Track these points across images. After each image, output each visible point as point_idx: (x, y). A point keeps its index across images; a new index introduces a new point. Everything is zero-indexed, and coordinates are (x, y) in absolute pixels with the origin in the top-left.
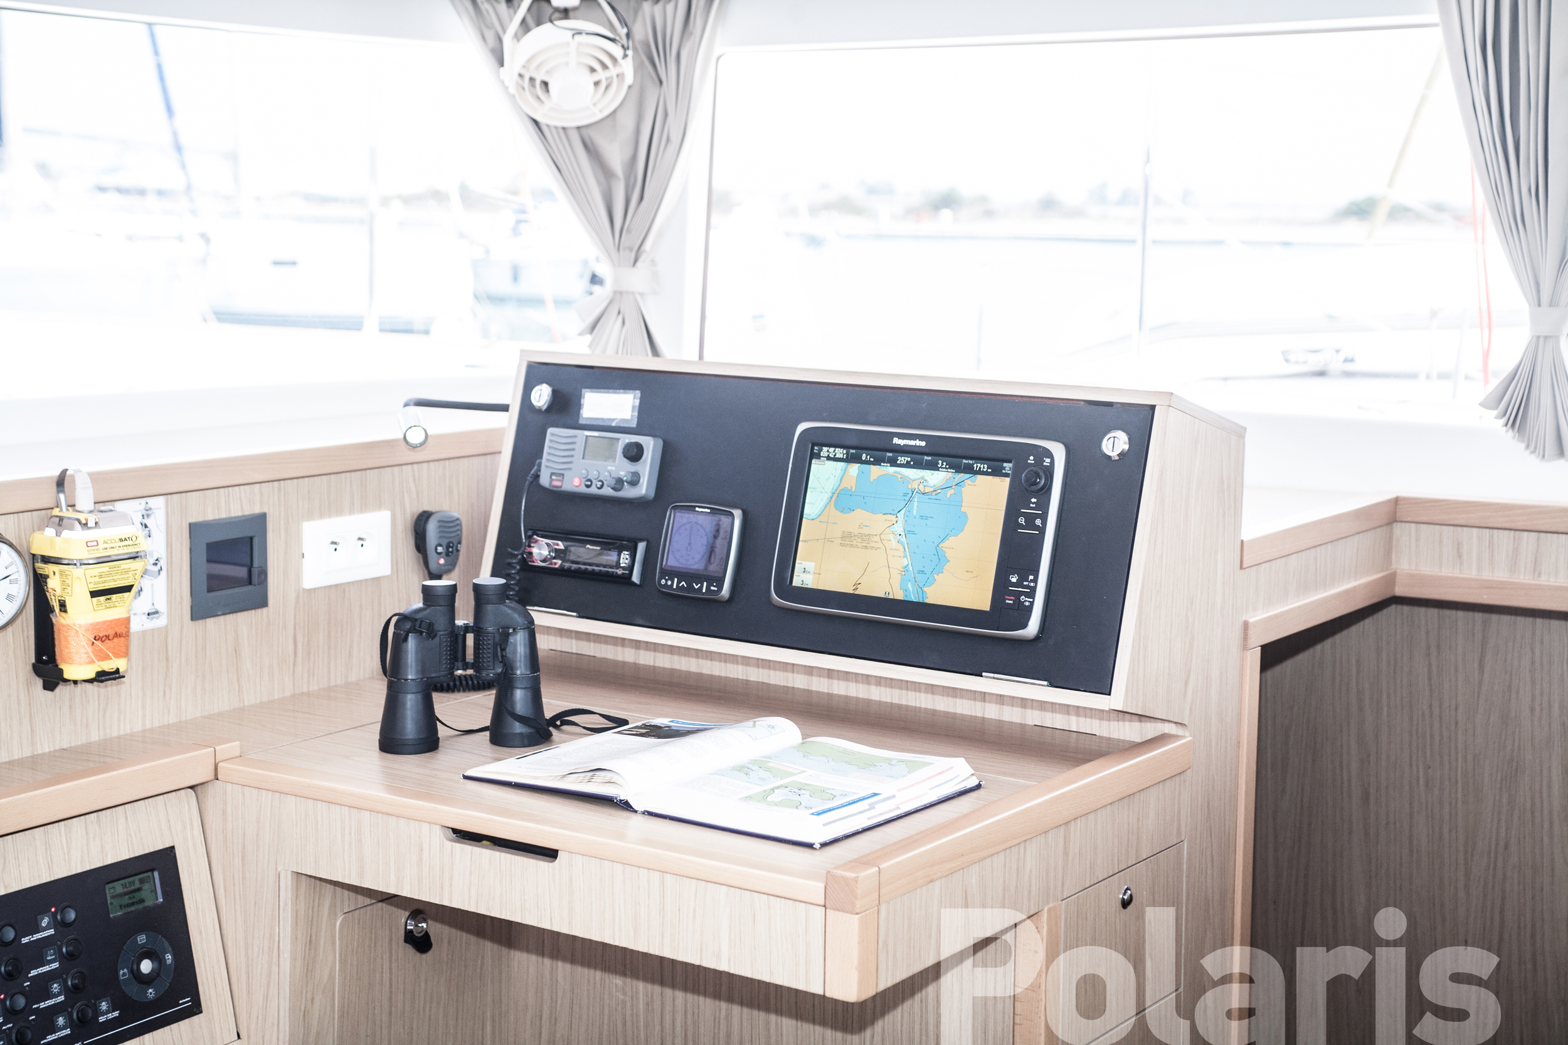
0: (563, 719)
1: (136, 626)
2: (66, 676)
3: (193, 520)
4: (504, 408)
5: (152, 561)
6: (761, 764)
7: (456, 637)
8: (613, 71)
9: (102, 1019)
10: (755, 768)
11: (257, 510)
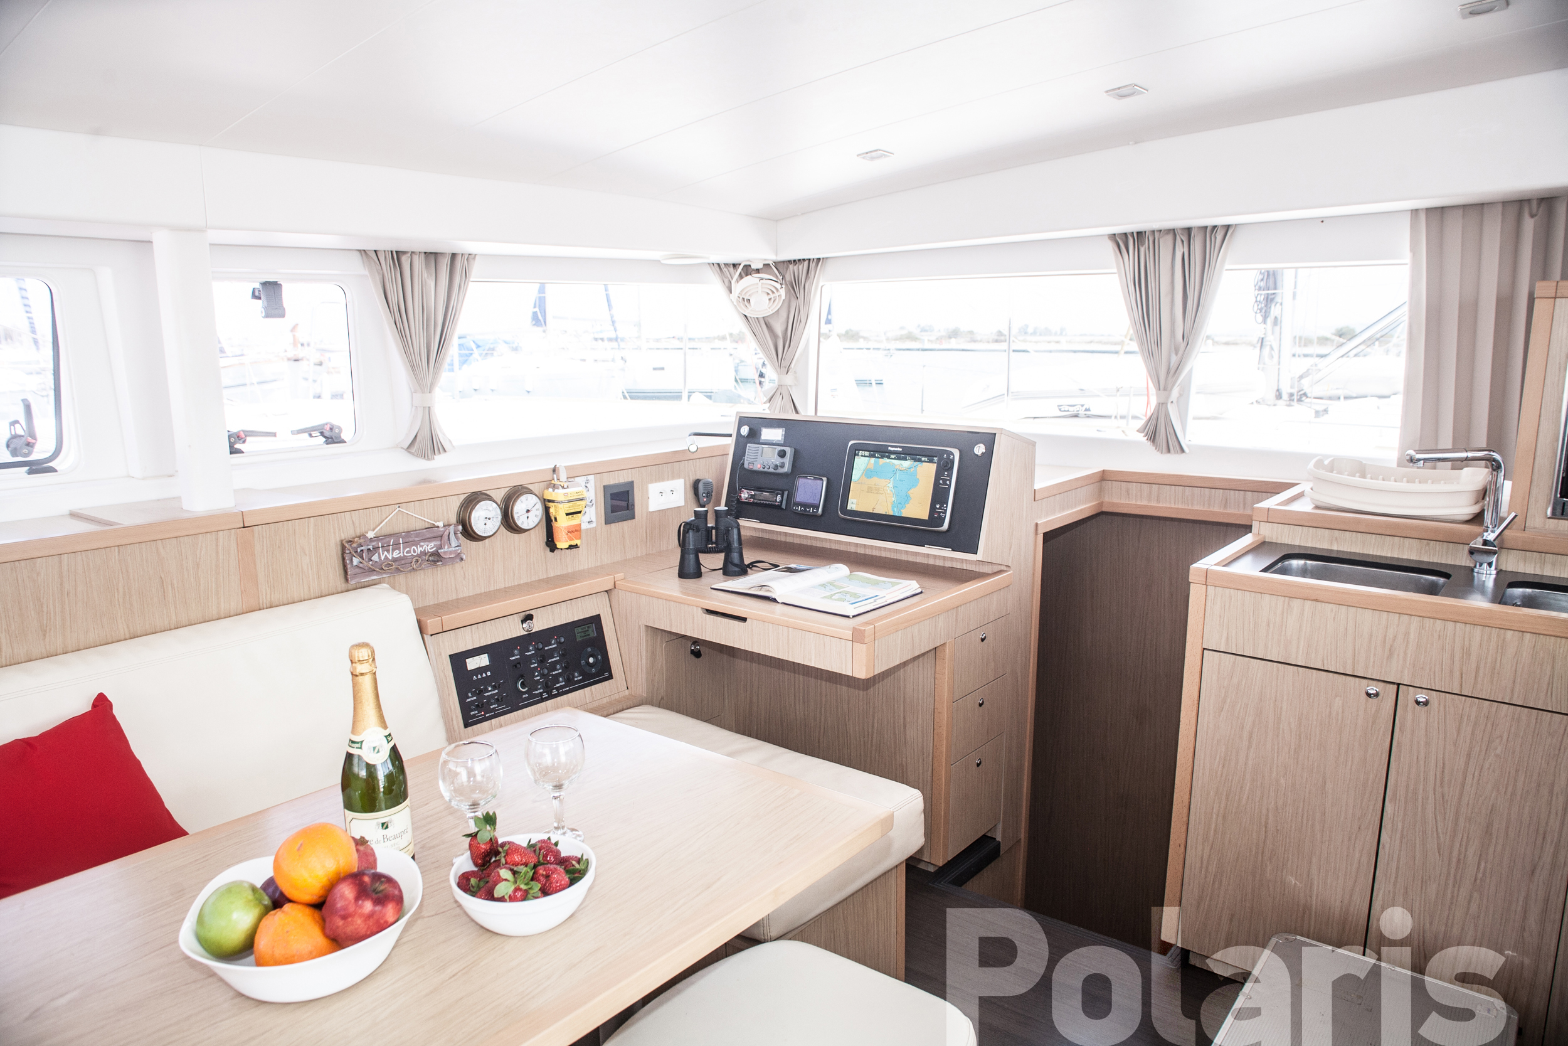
0: (752, 565)
1: (584, 526)
2: (558, 547)
3: (605, 484)
4: (730, 436)
5: (590, 501)
6: (831, 583)
7: (709, 531)
8: (777, 294)
9: (576, 679)
10: (829, 585)
11: (630, 480)
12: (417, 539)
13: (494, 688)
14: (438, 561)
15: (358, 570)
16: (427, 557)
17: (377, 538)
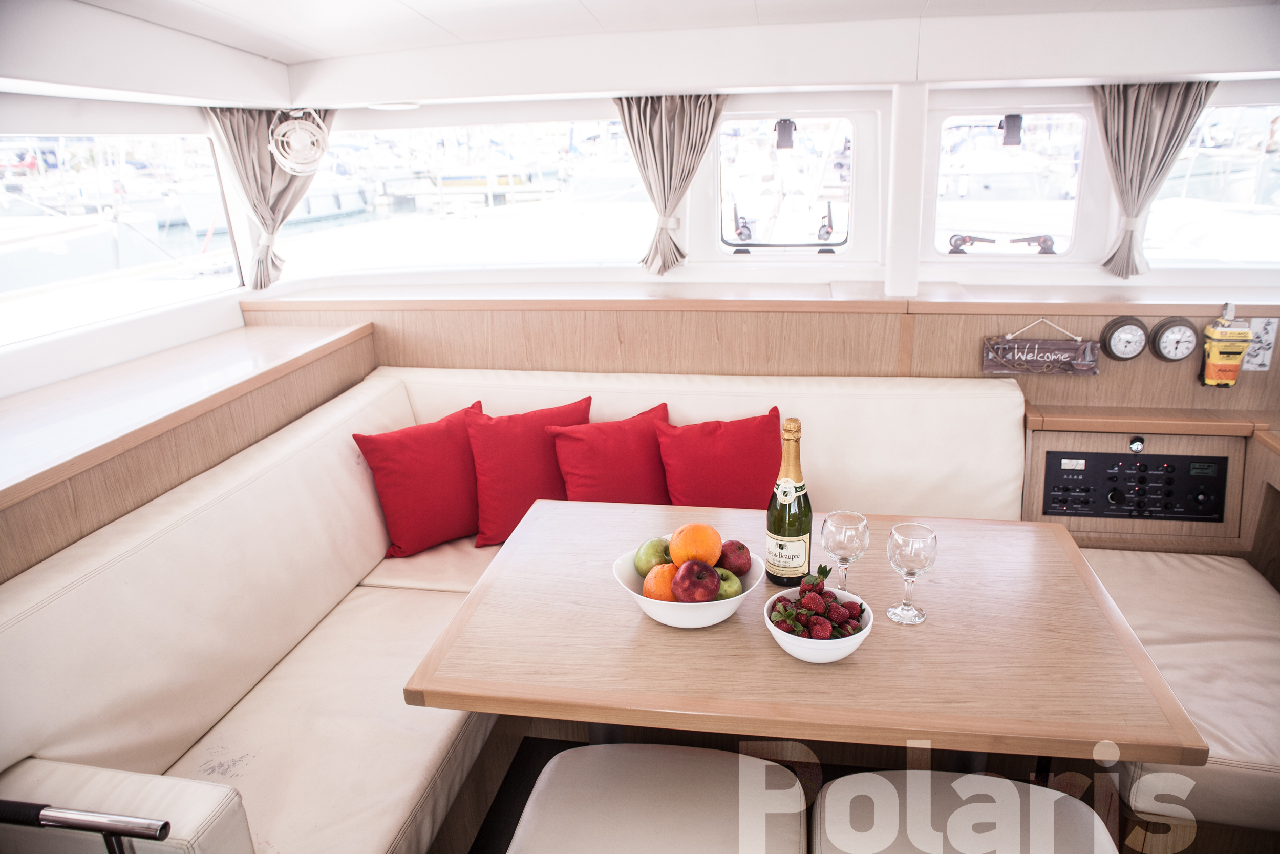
2: (1207, 383)
5: (1266, 343)
9: (1176, 510)
12: (1052, 348)
14: (1069, 370)
15: (991, 363)
16: (1059, 364)
17: (1015, 340)
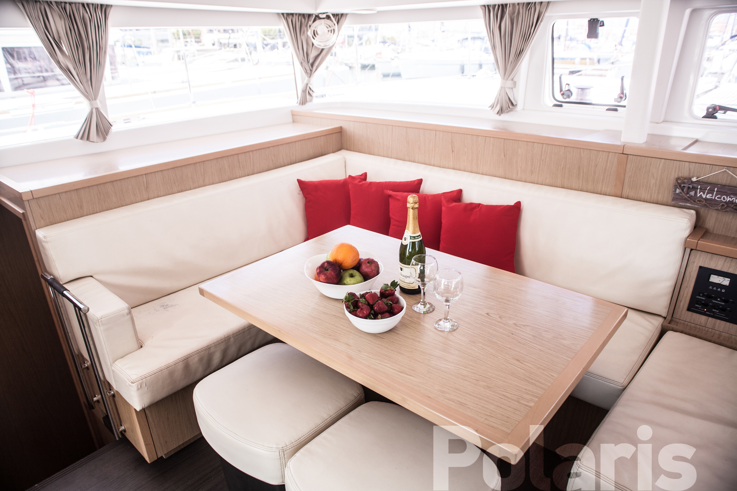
12: (728, 192)
13: (722, 300)
15: (678, 197)
16: (733, 205)
17: (698, 182)
